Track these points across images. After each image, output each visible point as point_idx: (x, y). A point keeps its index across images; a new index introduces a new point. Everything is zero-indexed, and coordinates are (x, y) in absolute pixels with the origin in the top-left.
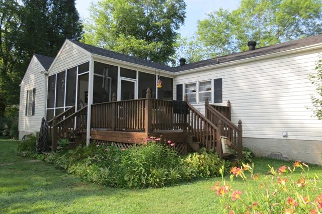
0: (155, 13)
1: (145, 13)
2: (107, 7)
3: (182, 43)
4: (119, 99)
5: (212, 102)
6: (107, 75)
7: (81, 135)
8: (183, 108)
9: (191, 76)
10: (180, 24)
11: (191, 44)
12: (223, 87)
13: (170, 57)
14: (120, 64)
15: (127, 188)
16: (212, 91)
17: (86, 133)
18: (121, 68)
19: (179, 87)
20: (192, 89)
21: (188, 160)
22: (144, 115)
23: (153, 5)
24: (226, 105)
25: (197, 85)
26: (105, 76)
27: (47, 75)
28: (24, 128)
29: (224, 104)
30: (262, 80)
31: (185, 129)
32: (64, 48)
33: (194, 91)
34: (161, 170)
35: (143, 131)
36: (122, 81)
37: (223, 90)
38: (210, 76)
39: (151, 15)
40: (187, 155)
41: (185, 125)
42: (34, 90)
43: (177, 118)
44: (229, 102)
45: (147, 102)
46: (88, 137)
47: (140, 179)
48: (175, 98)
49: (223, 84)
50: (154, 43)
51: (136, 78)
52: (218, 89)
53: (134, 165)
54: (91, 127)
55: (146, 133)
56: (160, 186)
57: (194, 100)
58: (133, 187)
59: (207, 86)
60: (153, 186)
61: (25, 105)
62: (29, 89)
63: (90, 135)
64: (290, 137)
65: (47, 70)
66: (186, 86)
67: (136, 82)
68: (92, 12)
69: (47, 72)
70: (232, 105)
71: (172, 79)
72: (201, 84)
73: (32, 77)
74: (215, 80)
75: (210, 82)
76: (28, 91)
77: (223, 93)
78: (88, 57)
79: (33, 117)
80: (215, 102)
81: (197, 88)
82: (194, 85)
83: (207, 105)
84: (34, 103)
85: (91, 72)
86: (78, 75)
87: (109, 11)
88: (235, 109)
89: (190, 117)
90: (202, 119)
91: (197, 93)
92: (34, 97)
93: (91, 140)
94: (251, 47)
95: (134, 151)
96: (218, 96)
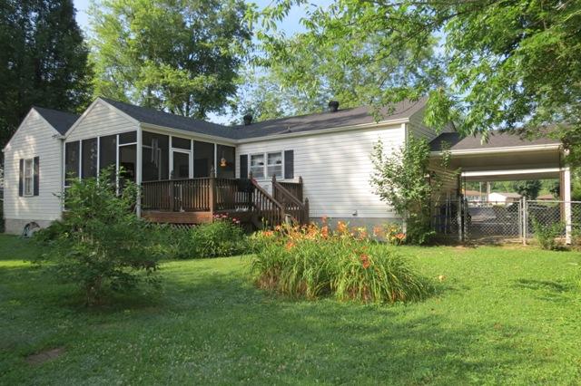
0: (202, 22)
1: (185, 23)
2: (120, 10)
3: (247, 78)
5: (281, 179)
6: (157, 146)
8: (248, 186)
9: (259, 145)
11: (262, 80)
12: (295, 160)
13: (229, 98)
14: (171, 132)
15: (200, 258)
16: (283, 165)
18: (173, 137)
19: (244, 158)
20: (259, 161)
21: (253, 237)
22: (209, 193)
23: (200, 10)
24: (298, 182)
25: (266, 155)
26: (154, 146)
27: (63, 140)
28: (17, 214)
29: (295, 180)
30: (334, 154)
31: (250, 208)
32: (93, 108)
33: (262, 164)
34: (228, 243)
35: (208, 210)
36: (174, 153)
37: (295, 163)
38: (281, 146)
39: (197, 26)
40: (252, 233)
41: (250, 204)
42: (36, 159)
43: (240, 196)
44: (301, 178)
45: (211, 181)
47: (210, 251)
48: (238, 176)
49: (295, 156)
50: (201, 77)
51: (190, 149)
52: (289, 163)
53: (204, 239)
55: (211, 212)
56: (228, 256)
57: (262, 175)
58: (204, 257)
59: (277, 159)
60: (222, 256)
61: (18, 180)
62: (26, 158)
64: (359, 216)
65: (63, 134)
66: (253, 157)
67: (191, 153)
68: (93, 17)
69: (63, 137)
70: (304, 181)
71: (234, 148)
72: (270, 155)
73: (31, 140)
74: (286, 152)
75: (279, 154)
76: (22, 161)
77: (295, 167)
78: (134, 125)
79: (36, 198)
80: (286, 178)
81: (265, 160)
82: (261, 156)
83: (274, 182)
84: (36, 178)
85: (139, 143)
86: (118, 145)
87: (122, 17)
88: (307, 186)
89: (256, 197)
90: (270, 201)
91: (265, 167)
92: (36, 168)
94: (332, 108)
95: (203, 228)
96: (289, 172)
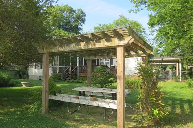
4: (84, 65)
7: (76, 75)
10: (82, 24)
12: (113, 60)
17: (77, 74)
24: (114, 66)
46: (78, 75)
54: (79, 72)
59: (108, 60)
63: (79, 75)
64: (131, 74)
70: (116, 66)
77: (113, 62)
83: (110, 66)
93: (79, 76)
